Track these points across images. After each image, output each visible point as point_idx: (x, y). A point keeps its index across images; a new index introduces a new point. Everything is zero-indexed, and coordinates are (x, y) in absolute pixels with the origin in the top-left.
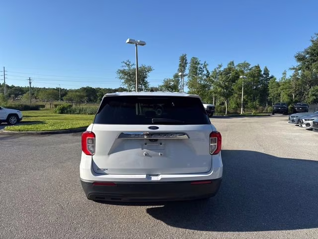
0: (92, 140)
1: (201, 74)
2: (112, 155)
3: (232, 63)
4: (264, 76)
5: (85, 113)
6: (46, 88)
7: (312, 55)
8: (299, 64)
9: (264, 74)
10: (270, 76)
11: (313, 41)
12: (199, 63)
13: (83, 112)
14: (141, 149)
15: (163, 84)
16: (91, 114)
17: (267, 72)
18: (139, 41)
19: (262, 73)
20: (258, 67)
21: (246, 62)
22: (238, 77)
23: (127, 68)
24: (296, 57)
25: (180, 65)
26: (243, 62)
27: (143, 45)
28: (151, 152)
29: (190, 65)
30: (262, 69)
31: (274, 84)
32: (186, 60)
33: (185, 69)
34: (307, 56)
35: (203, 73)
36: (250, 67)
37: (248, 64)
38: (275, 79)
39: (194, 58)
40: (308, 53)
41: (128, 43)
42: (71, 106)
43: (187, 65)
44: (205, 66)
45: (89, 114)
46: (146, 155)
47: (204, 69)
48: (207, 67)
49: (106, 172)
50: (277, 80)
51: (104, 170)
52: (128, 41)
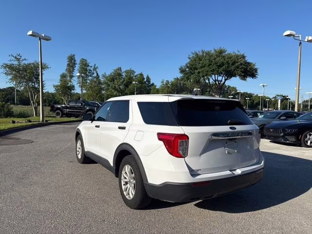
0: (186, 142)
1: (91, 76)
2: (202, 156)
3: (120, 69)
4: (147, 83)
7: (191, 69)
8: (182, 75)
9: (147, 81)
10: (151, 83)
11: (189, 58)
12: (88, 65)
14: (223, 148)
15: (59, 84)
17: (148, 79)
18: (43, 35)
19: (145, 80)
20: (141, 75)
21: (132, 69)
22: (131, 82)
23: (16, 63)
24: (180, 69)
25: (68, 65)
26: (129, 69)
27: (48, 40)
28: (231, 150)
29: (79, 66)
30: (145, 77)
31: (155, 90)
32: (75, 61)
33: (74, 70)
34: (187, 69)
35: (93, 75)
36: (136, 74)
37: (133, 71)
38: (156, 86)
39: (83, 59)
40: (188, 67)
41: (30, 35)
43: (76, 66)
44: (95, 69)
46: (228, 153)
47: (95, 72)
48: (97, 70)
49: (199, 172)
50: (157, 87)
51: (198, 170)
52: (30, 33)
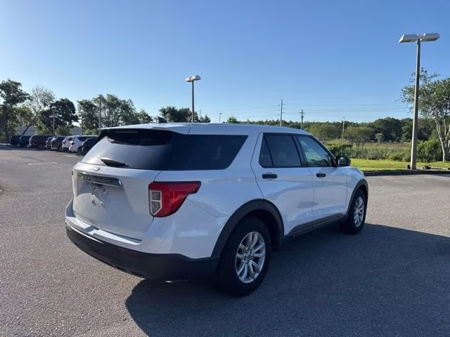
5: (364, 158)
6: (330, 122)
13: (362, 156)
16: (373, 159)
28: (97, 200)
41: (402, 41)
42: (351, 146)
45: (370, 159)
46: (93, 202)
52: (402, 38)
